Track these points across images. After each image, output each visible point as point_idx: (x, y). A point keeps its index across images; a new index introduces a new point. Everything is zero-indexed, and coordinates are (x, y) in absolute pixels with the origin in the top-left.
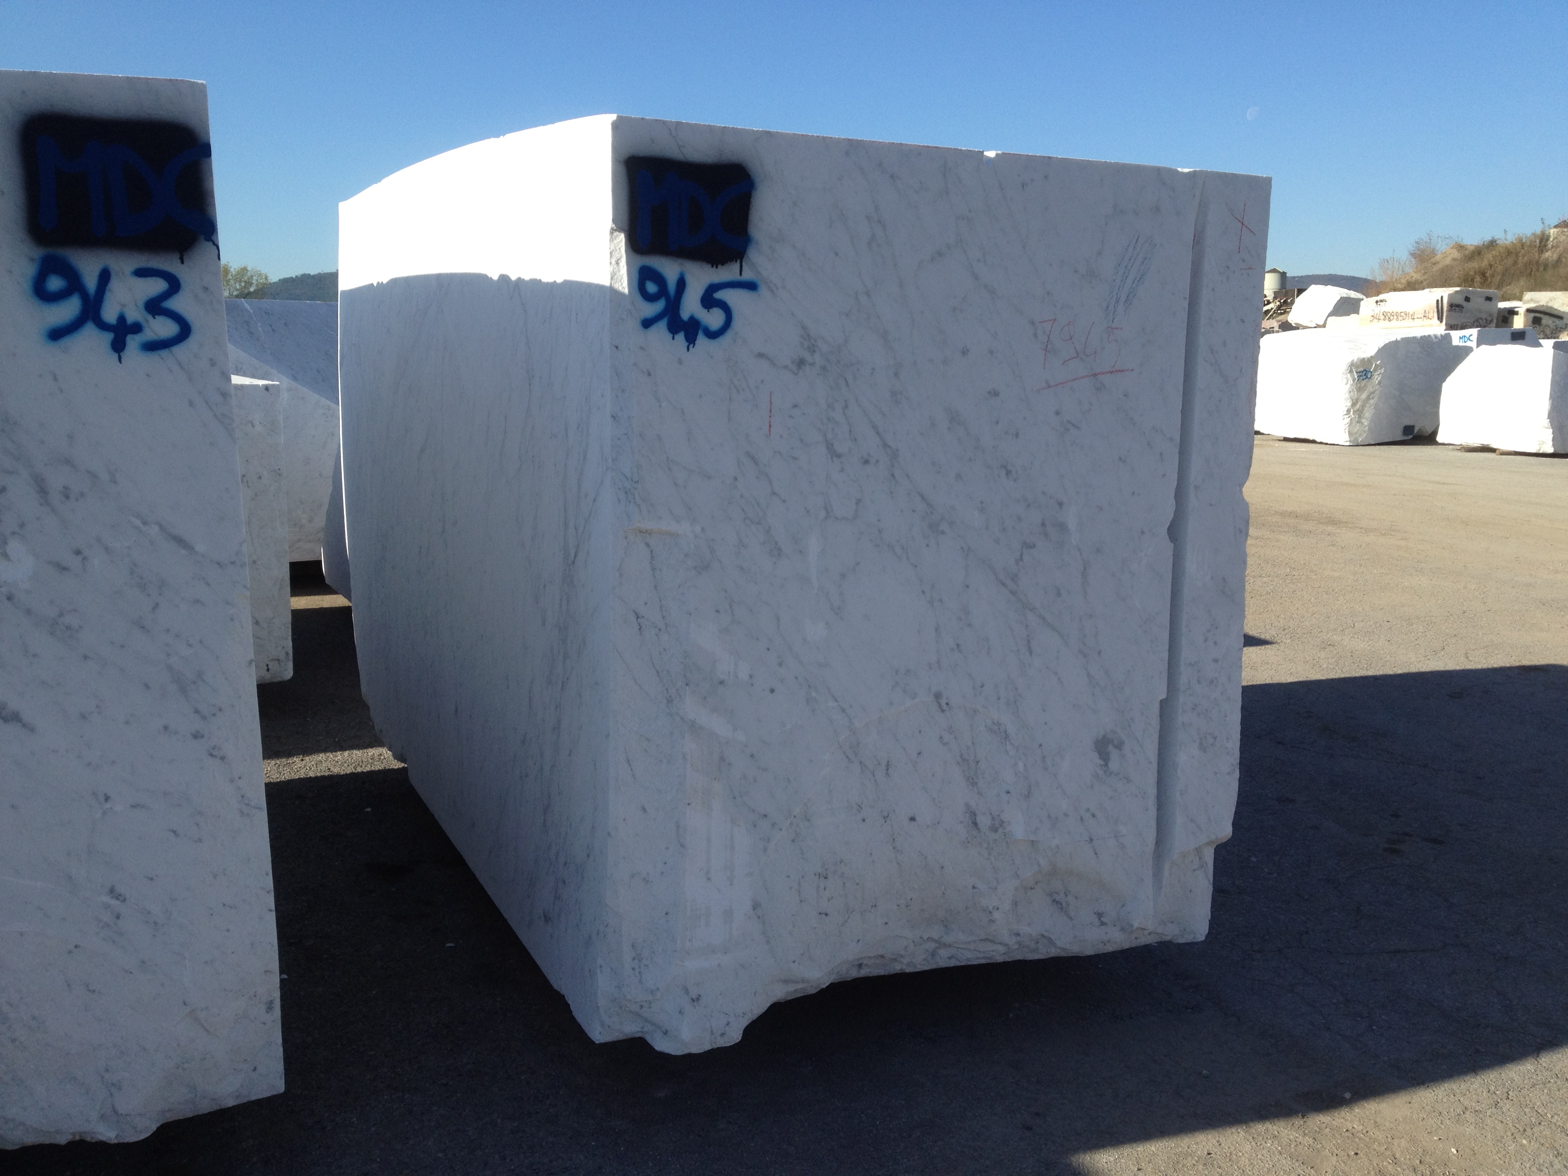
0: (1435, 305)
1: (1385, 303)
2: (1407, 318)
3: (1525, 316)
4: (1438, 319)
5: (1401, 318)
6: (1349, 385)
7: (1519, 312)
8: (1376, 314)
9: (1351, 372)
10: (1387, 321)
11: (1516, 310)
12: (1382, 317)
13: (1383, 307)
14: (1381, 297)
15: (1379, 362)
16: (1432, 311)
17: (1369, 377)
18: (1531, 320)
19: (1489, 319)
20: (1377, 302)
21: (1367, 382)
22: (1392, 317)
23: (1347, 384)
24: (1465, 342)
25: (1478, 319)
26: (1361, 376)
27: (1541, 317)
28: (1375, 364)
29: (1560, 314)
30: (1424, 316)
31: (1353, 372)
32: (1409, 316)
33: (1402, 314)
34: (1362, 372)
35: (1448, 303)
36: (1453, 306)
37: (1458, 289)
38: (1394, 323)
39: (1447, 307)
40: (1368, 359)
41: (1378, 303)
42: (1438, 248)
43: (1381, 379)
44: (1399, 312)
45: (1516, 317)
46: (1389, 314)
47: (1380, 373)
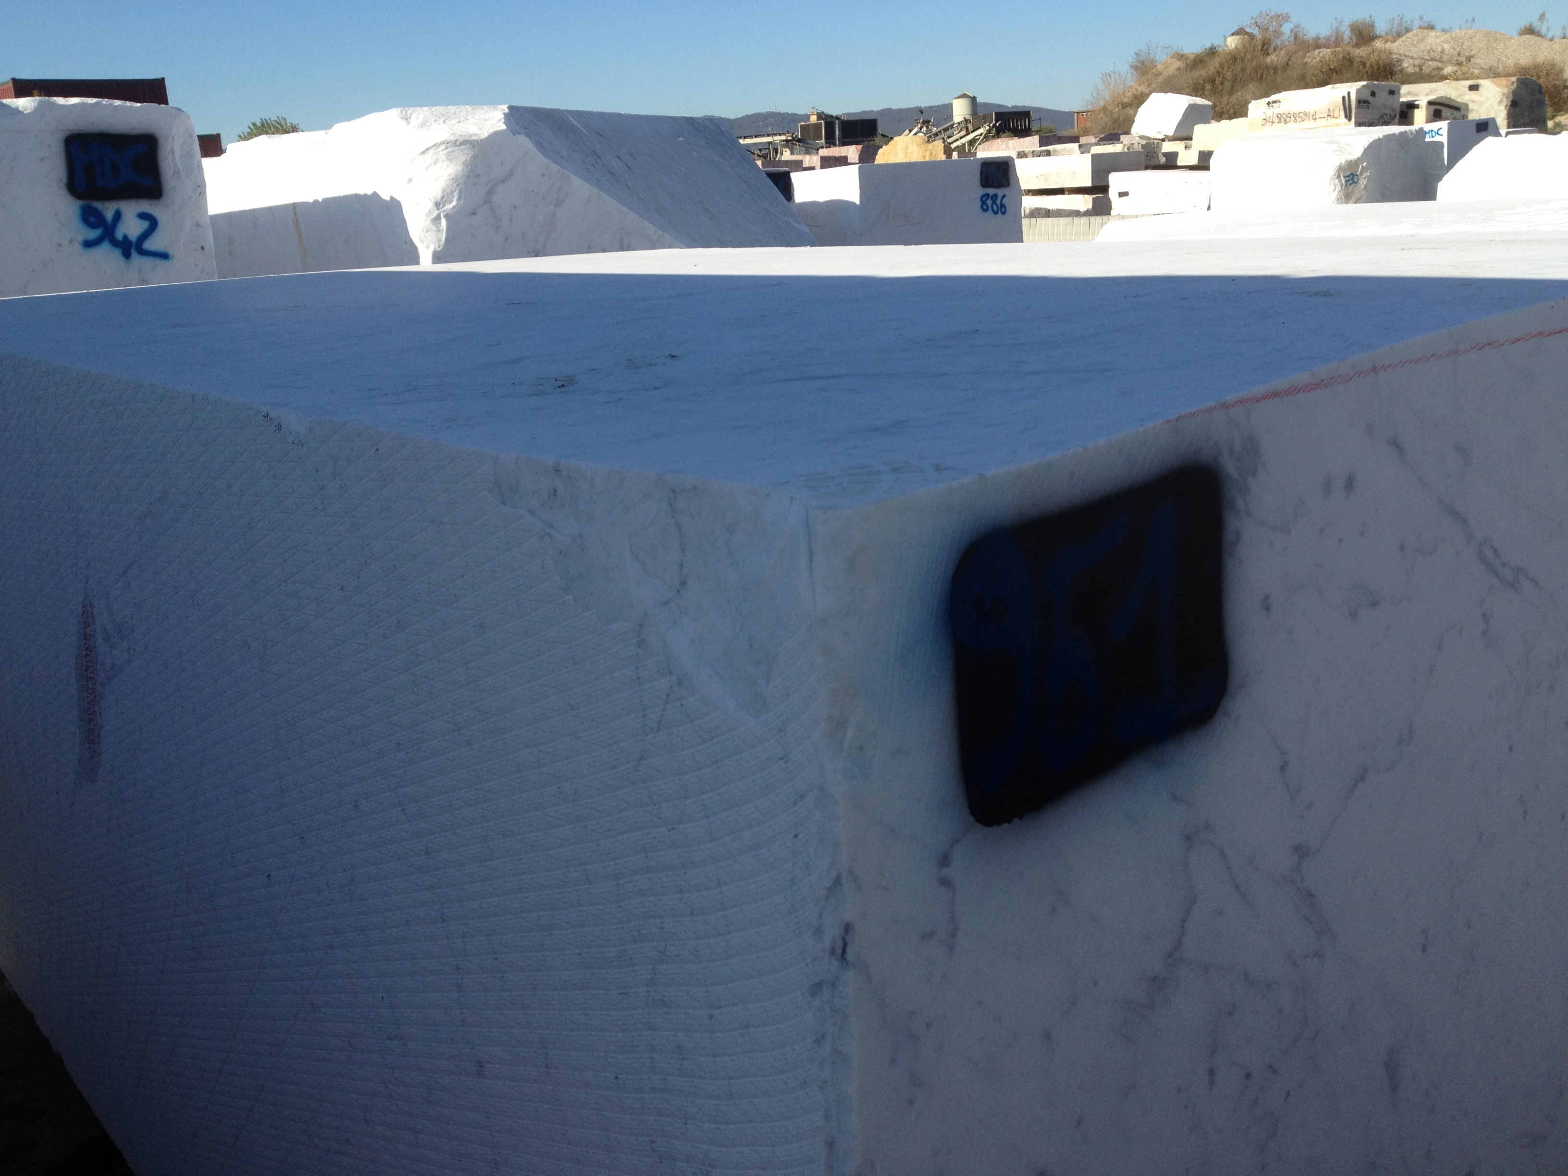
0: (1341, 102)
1: (1278, 104)
2: (1307, 118)
3: (1427, 109)
4: (1346, 117)
5: (1300, 119)
6: (1336, 192)
7: (1420, 106)
8: (1268, 117)
9: (1339, 177)
10: (1282, 124)
11: (1416, 103)
12: (1276, 120)
13: (1277, 109)
14: (1273, 97)
15: (1365, 164)
16: (1338, 109)
17: (1355, 181)
18: (1432, 112)
19: (1393, 114)
20: (1269, 103)
21: (1354, 187)
22: (1288, 119)
23: (1334, 190)
24: (1433, 137)
25: (1384, 115)
26: (1349, 181)
27: (1440, 110)
28: (1362, 167)
29: (1456, 105)
30: (1328, 116)
31: (1340, 177)
32: (1309, 117)
33: (1301, 115)
34: (1349, 176)
35: (1356, 99)
36: (1361, 102)
37: (1364, 83)
38: (1291, 125)
39: (1356, 104)
40: (1355, 161)
41: (1271, 105)
42: (1157, 59)
43: (1367, 183)
44: (1297, 113)
45: (1417, 112)
46: (1284, 115)
47: (1366, 176)
